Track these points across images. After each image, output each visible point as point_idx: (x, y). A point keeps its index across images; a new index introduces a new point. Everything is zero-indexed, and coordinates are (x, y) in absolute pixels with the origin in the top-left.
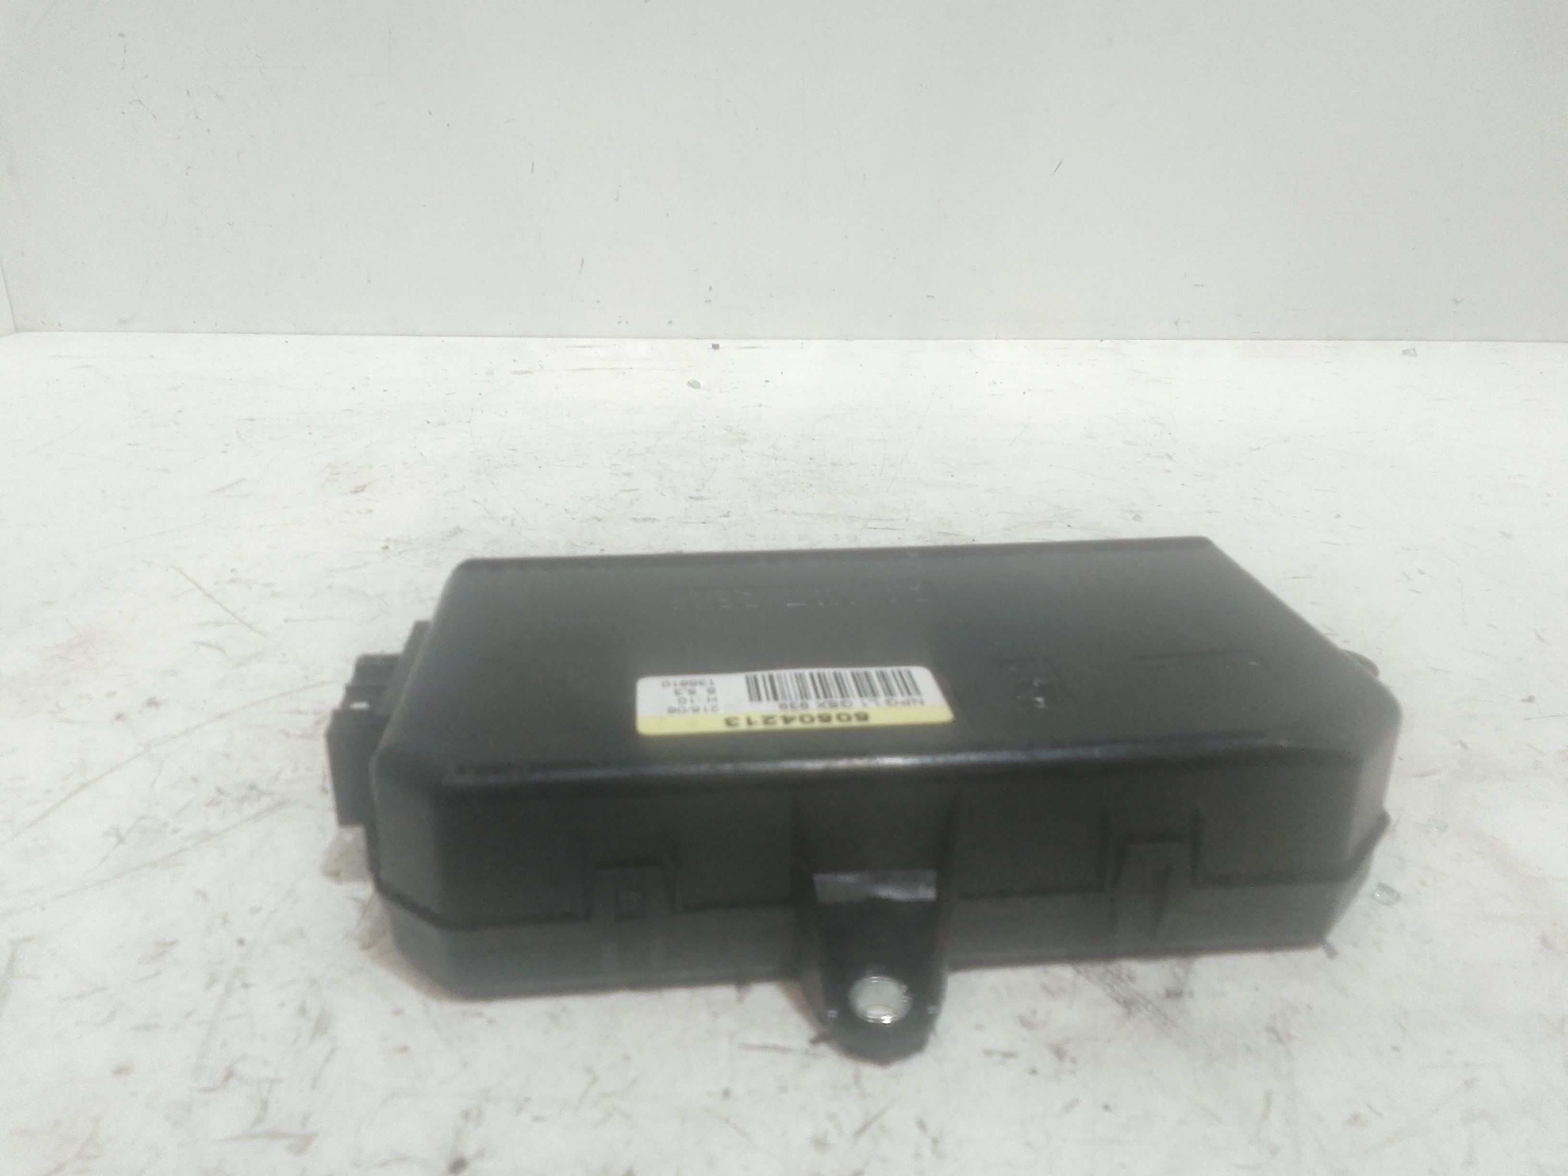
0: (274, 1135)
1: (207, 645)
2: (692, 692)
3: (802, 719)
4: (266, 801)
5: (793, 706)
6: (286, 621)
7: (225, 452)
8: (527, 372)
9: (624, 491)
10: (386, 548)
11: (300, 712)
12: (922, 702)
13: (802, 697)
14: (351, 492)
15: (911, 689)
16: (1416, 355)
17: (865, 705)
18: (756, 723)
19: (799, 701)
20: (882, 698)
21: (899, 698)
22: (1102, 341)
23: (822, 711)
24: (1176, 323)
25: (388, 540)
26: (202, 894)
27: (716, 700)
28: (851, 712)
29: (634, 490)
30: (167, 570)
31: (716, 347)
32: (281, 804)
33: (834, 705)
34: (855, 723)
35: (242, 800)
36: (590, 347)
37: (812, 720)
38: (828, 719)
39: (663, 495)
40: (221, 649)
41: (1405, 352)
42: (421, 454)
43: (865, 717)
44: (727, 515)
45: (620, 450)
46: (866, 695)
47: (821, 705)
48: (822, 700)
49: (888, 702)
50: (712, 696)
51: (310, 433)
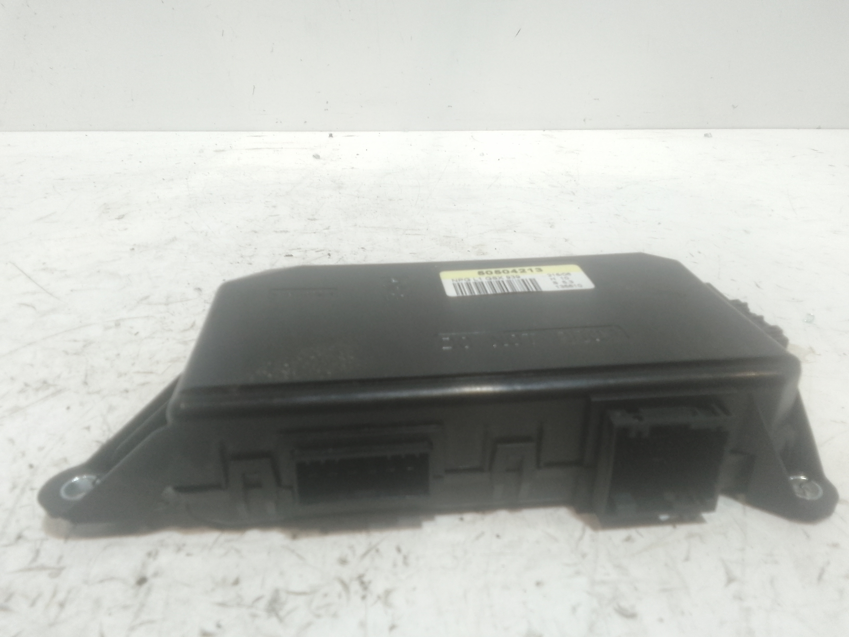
0: (43, 568)
1: (27, 305)
2: (564, 282)
3: (508, 272)
4: (52, 390)
5: (514, 277)
6: (72, 291)
7: (45, 198)
8: (223, 151)
9: (272, 216)
10: (133, 249)
11: (75, 341)
12: (453, 280)
13: (510, 281)
14: (116, 219)
15: (458, 286)
16: (711, 136)
17: (480, 279)
18: (528, 270)
19: (511, 279)
20: (472, 281)
21: (464, 282)
22: (544, 131)
23: (500, 275)
24: (584, 120)
25: (135, 245)
26: (12, 441)
27: (551, 279)
28: (486, 275)
29: (277, 215)
30: (7, 264)
31: (331, 135)
32: (59, 391)
33: (495, 278)
34: (484, 271)
35: (37, 390)
36: (260, 136)
37: (503, 272)
38: (496, 272)
39: (293, 217)
40: (34, 307)
41: (706, 135)
42: (158, 197)
43: (480, 273)
44: (328, 228)
45: (271, 194)
46: (479, 283)
47: (500, 278)
48: (500, 280)
49: (469, 280)
50: (554, 280)
51: (95, 186)
